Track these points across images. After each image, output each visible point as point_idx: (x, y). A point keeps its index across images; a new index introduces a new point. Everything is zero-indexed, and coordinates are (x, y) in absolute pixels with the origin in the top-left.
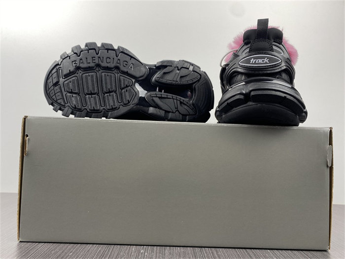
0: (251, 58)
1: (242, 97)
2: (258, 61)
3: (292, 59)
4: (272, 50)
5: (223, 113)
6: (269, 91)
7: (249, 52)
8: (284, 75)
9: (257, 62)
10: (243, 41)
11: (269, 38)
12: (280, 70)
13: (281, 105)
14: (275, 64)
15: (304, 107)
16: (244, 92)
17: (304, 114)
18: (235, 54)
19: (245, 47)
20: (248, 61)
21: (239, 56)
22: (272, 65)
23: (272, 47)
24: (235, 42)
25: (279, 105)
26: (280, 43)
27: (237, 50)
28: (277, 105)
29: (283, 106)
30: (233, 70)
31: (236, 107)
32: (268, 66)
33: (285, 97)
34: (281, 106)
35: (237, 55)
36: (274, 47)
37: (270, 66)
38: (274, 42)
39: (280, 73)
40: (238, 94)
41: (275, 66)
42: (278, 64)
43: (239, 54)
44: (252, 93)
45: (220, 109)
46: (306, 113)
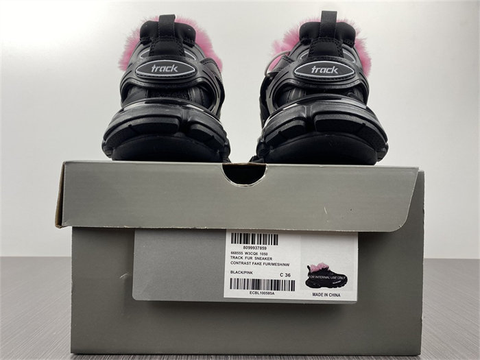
0: (312, 66)
1: (301, 123)
2: (323, 70)
3: (365, 69)
4: (342, 55)
5: (271, 147)
6: (341, 116)
7: (309, 56)
8: (357, 93)
9: (321, 72)
10: (300, 40)
11: (337, 38)
12: (353, 85)
13: (357, 135)
14: (346, 77)
15: (386, 140)
16: (305, 115)
17: (384, 149)
18: (287, 58)
19: (303, 47)
20: (308, 70)
21: (293, 61)
22: (343, 78)
23: (341, 50)
24: (287, 40)
25: (354, 136)
26: (352, 46)
27: (289, 53)
28: (350, 135)
29: (360, 137)
30: (284, 83)
31: (291, 138)
32: (336, 78)
33: (364, 124)
34: (357, 137)
35: (289, 59)
36: (345, 52)
37: (339, 78)
38: (344, 43)
39: (351, 89)
40: (296, 119)
41: (346, 79)
42: (350, 76)
43: (294, 57)
44: (317, 118)
45: (267, 141)
46: (387, 148)
